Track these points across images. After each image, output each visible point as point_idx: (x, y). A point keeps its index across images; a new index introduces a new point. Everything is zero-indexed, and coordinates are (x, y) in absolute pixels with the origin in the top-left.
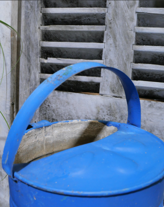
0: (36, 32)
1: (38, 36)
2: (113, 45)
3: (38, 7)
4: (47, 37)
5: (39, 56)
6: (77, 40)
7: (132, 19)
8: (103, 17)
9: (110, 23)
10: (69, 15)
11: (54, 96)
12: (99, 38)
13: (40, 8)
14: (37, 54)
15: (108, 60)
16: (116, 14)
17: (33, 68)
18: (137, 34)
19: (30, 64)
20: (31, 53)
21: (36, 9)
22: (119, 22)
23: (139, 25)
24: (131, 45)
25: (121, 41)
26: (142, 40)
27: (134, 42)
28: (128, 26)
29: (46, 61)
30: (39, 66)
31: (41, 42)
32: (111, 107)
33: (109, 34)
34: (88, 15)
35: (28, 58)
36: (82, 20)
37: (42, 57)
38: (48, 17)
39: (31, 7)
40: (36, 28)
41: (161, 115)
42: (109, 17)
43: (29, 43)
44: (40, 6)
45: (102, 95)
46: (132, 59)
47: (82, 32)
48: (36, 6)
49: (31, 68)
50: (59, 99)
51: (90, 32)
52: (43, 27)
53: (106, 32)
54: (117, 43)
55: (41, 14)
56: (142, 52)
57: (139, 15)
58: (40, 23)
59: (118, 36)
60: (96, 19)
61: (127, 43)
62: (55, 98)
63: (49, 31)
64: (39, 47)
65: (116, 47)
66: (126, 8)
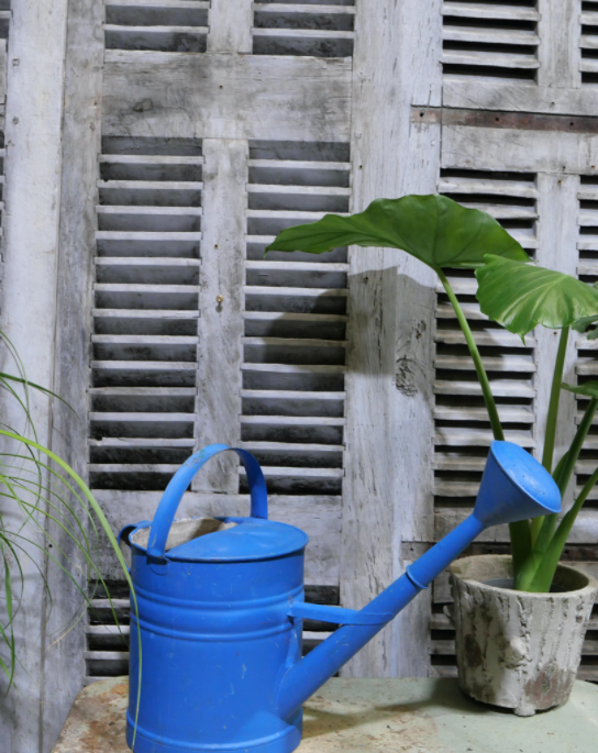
0: (81, 397)
1: (85, 404)
2: (209, 416)
3: (84, 359)
4: (99, 405)
5: (88, 435)
6: (150, 410)
7: (235, 379)
8: (192, 375)
9: (204, 385)
10: (138, 372)
11: (114, 499)
12: (187, 406)
13: (88, 360)
14: (83, 433)
15: (203, 438)
16: (211, 372)
17: (76, 456)
18: (244, 400)
19: (72, 450)
20: (71, 430)
21: (81, 362)
22: (217, 382)
23: (245, 387)
24: (236, 416)
25: (220, 410)
26: (252, 408)
27: (240, 412)
28: (231, 389)
29: (99, 443)
30: (87, 451)
31: (91, 413)
32: (210, 509)
33: (202, 400)
34: (167, 373)
35: (66, 440)
36: (158, 379)
37: (91, 437)
38: (101, 375)
39: (73, 358)
40: (80, 391)
41: (287, 514)
42: (201, 376)
43: (69, 416)
44: (88, 357)
45: (196, 492)
46: (238, 436)
47: (160, 398)
48: (82, 357)
49: (73, 455)
50: (124, 504)
51: (173, 398)
52: (94, 391)
53: (197, 398)
54: (216, 413)
55: (90, 370)
56: (252, 424)
57: (246, 374)
58: (89, 383)
59: (216, 403)
60: (179, 377)
61: (230, 412)
62: (116, 502)
63: (104, 397)
64: (87, 422)
65: (214, 418)
66: (226, 363)
